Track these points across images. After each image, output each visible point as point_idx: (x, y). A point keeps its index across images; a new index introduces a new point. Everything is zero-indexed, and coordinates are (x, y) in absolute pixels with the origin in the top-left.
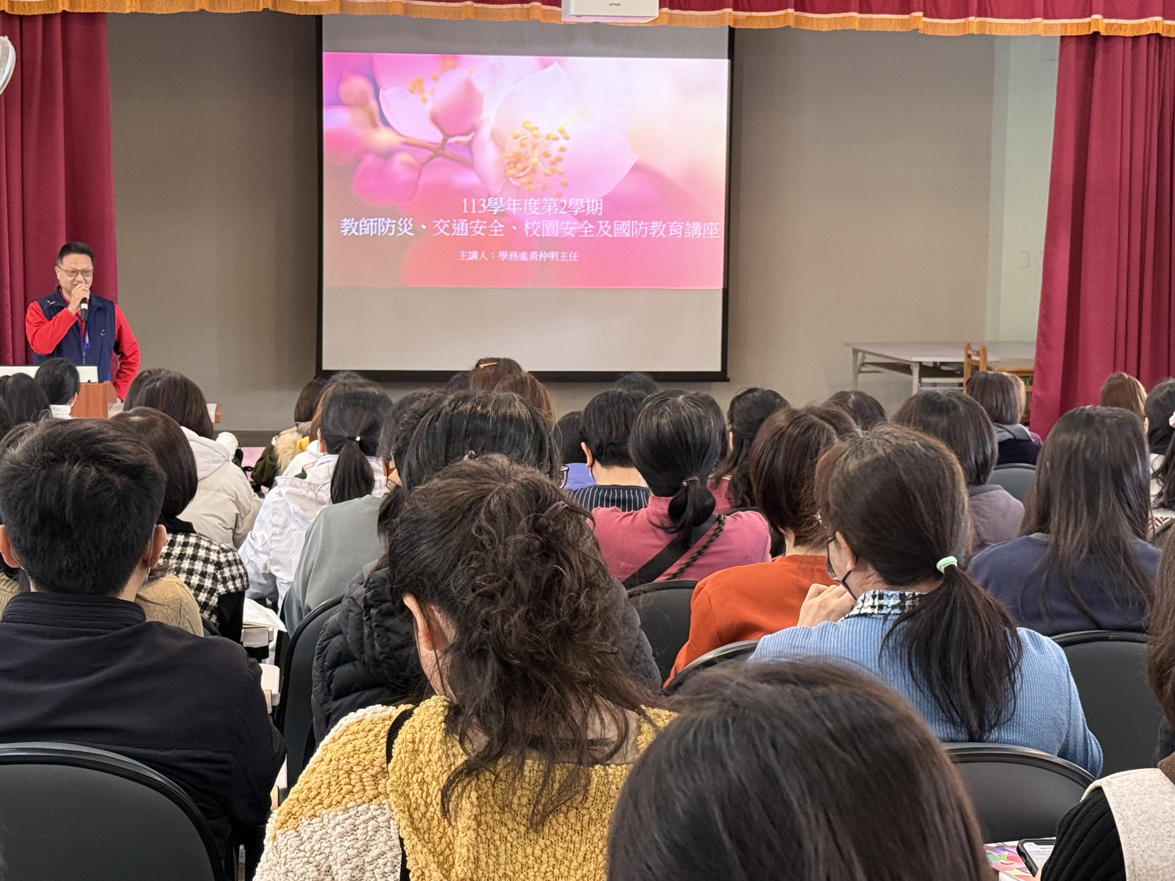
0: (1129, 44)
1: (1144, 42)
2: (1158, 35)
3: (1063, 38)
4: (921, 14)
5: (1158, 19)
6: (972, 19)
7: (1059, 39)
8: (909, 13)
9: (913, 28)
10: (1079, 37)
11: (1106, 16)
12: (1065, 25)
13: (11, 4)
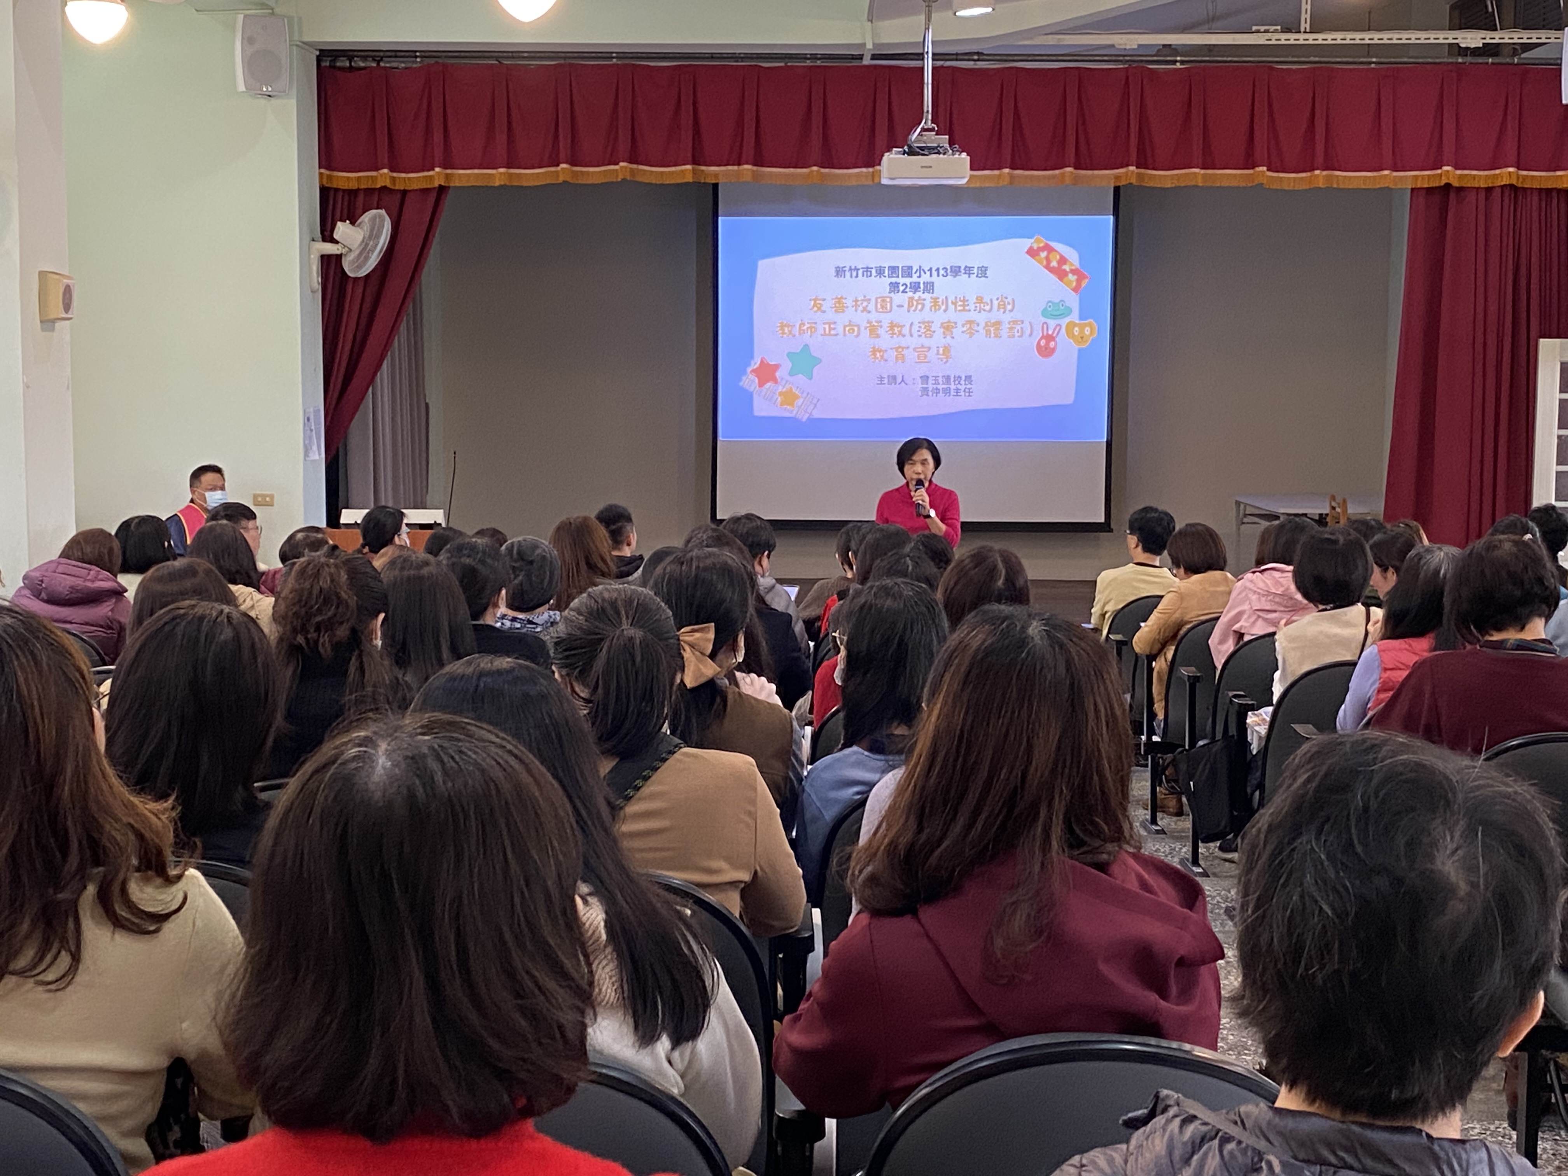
0: (1482, 195)
1: (1497, 194)
2: (1512, 186)
3: (1413, 190)
4: (1265, 168)
5: (1511, 169)
6: (1317, 172)
7: (1409, 192)
8: (1253, 168)
9: (1256, 182)
10: (1430, 191)
11: (1457, 168)
12: (1416, 177)
13: (393, 179)
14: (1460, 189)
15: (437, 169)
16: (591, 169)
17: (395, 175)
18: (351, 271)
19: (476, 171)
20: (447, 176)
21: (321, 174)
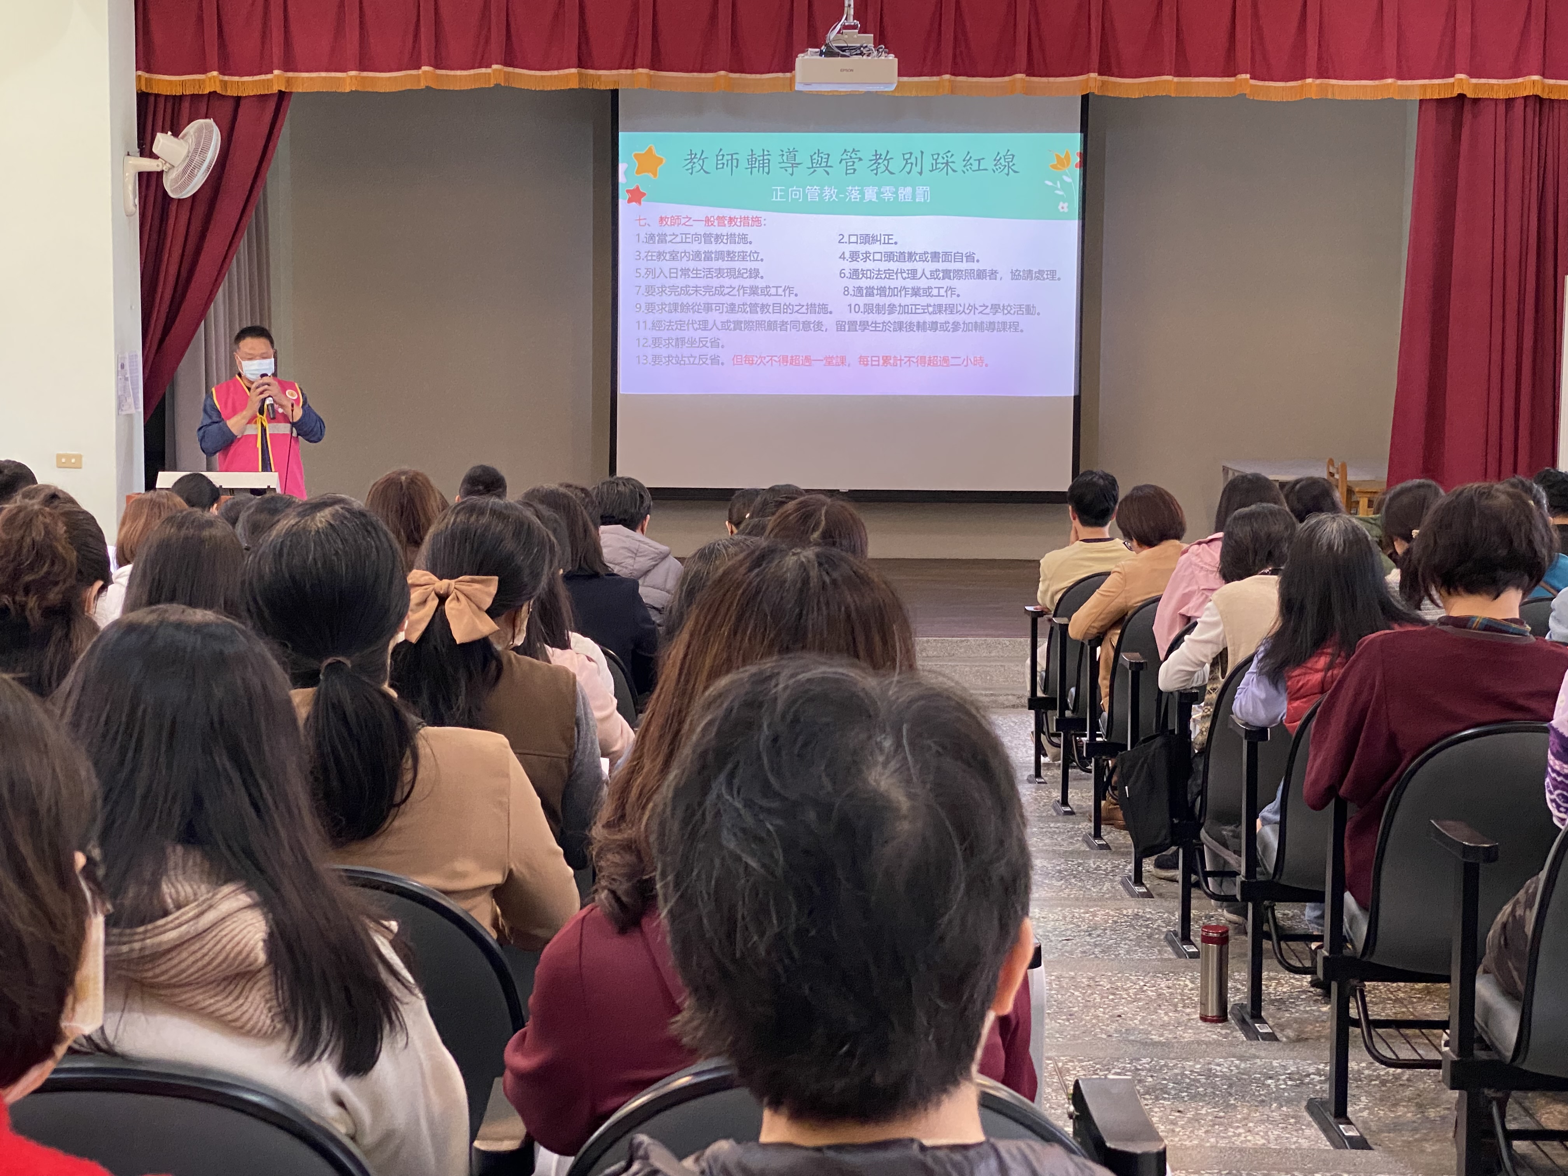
0: (1502, 108)
1: (1519, 107)
2: (1537, 96)
3: (1421, 100)
4: (1248, 76)
5: (1536, 78)
6: (1309, 80)
7: (1417, 104)
8: (1234, 75)
9: (1238, 93)
10: (1440, 101)
11: (1472, 76)
12: (1424, 87)
13: (224, 84)
14: (1476, 101)
15: (276, 72)
16: (458, 73)
17: (226, 78)
18: (172, 191)
19: (323, 74)
20: (288, 81)
21: (139, 78)
